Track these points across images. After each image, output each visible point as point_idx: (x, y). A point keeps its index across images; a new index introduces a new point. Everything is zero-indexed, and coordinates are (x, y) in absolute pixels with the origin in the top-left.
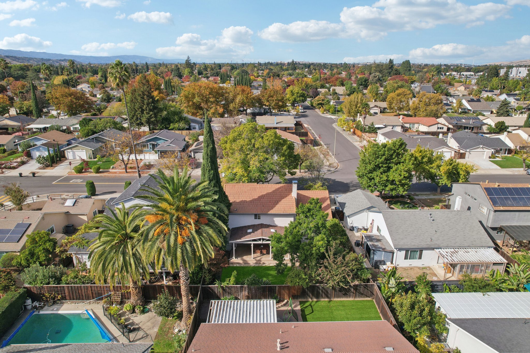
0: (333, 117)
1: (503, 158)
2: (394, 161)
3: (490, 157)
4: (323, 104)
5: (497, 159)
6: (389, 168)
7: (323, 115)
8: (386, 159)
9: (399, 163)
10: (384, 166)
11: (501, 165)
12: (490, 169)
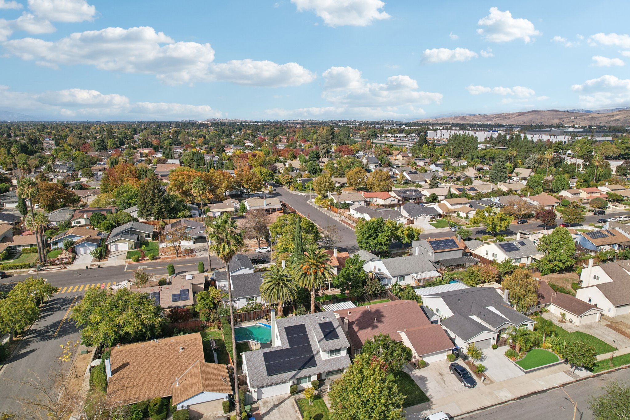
0: (303, 194)
1: (437, 221)
2: (379, 231)
3: (429, 221)
4: (291, 182)
5: (434, 222)
6: (377, 236)
7: (293, 193)
8: (375, 230)
9: (382, 232)
10: (375, 234)
11: (437, 226)
12: (430, 230)
